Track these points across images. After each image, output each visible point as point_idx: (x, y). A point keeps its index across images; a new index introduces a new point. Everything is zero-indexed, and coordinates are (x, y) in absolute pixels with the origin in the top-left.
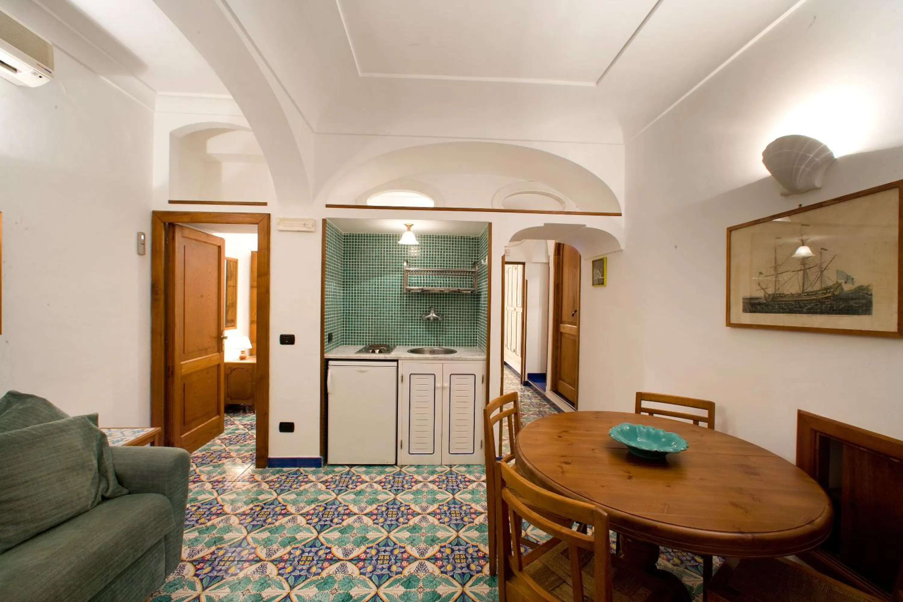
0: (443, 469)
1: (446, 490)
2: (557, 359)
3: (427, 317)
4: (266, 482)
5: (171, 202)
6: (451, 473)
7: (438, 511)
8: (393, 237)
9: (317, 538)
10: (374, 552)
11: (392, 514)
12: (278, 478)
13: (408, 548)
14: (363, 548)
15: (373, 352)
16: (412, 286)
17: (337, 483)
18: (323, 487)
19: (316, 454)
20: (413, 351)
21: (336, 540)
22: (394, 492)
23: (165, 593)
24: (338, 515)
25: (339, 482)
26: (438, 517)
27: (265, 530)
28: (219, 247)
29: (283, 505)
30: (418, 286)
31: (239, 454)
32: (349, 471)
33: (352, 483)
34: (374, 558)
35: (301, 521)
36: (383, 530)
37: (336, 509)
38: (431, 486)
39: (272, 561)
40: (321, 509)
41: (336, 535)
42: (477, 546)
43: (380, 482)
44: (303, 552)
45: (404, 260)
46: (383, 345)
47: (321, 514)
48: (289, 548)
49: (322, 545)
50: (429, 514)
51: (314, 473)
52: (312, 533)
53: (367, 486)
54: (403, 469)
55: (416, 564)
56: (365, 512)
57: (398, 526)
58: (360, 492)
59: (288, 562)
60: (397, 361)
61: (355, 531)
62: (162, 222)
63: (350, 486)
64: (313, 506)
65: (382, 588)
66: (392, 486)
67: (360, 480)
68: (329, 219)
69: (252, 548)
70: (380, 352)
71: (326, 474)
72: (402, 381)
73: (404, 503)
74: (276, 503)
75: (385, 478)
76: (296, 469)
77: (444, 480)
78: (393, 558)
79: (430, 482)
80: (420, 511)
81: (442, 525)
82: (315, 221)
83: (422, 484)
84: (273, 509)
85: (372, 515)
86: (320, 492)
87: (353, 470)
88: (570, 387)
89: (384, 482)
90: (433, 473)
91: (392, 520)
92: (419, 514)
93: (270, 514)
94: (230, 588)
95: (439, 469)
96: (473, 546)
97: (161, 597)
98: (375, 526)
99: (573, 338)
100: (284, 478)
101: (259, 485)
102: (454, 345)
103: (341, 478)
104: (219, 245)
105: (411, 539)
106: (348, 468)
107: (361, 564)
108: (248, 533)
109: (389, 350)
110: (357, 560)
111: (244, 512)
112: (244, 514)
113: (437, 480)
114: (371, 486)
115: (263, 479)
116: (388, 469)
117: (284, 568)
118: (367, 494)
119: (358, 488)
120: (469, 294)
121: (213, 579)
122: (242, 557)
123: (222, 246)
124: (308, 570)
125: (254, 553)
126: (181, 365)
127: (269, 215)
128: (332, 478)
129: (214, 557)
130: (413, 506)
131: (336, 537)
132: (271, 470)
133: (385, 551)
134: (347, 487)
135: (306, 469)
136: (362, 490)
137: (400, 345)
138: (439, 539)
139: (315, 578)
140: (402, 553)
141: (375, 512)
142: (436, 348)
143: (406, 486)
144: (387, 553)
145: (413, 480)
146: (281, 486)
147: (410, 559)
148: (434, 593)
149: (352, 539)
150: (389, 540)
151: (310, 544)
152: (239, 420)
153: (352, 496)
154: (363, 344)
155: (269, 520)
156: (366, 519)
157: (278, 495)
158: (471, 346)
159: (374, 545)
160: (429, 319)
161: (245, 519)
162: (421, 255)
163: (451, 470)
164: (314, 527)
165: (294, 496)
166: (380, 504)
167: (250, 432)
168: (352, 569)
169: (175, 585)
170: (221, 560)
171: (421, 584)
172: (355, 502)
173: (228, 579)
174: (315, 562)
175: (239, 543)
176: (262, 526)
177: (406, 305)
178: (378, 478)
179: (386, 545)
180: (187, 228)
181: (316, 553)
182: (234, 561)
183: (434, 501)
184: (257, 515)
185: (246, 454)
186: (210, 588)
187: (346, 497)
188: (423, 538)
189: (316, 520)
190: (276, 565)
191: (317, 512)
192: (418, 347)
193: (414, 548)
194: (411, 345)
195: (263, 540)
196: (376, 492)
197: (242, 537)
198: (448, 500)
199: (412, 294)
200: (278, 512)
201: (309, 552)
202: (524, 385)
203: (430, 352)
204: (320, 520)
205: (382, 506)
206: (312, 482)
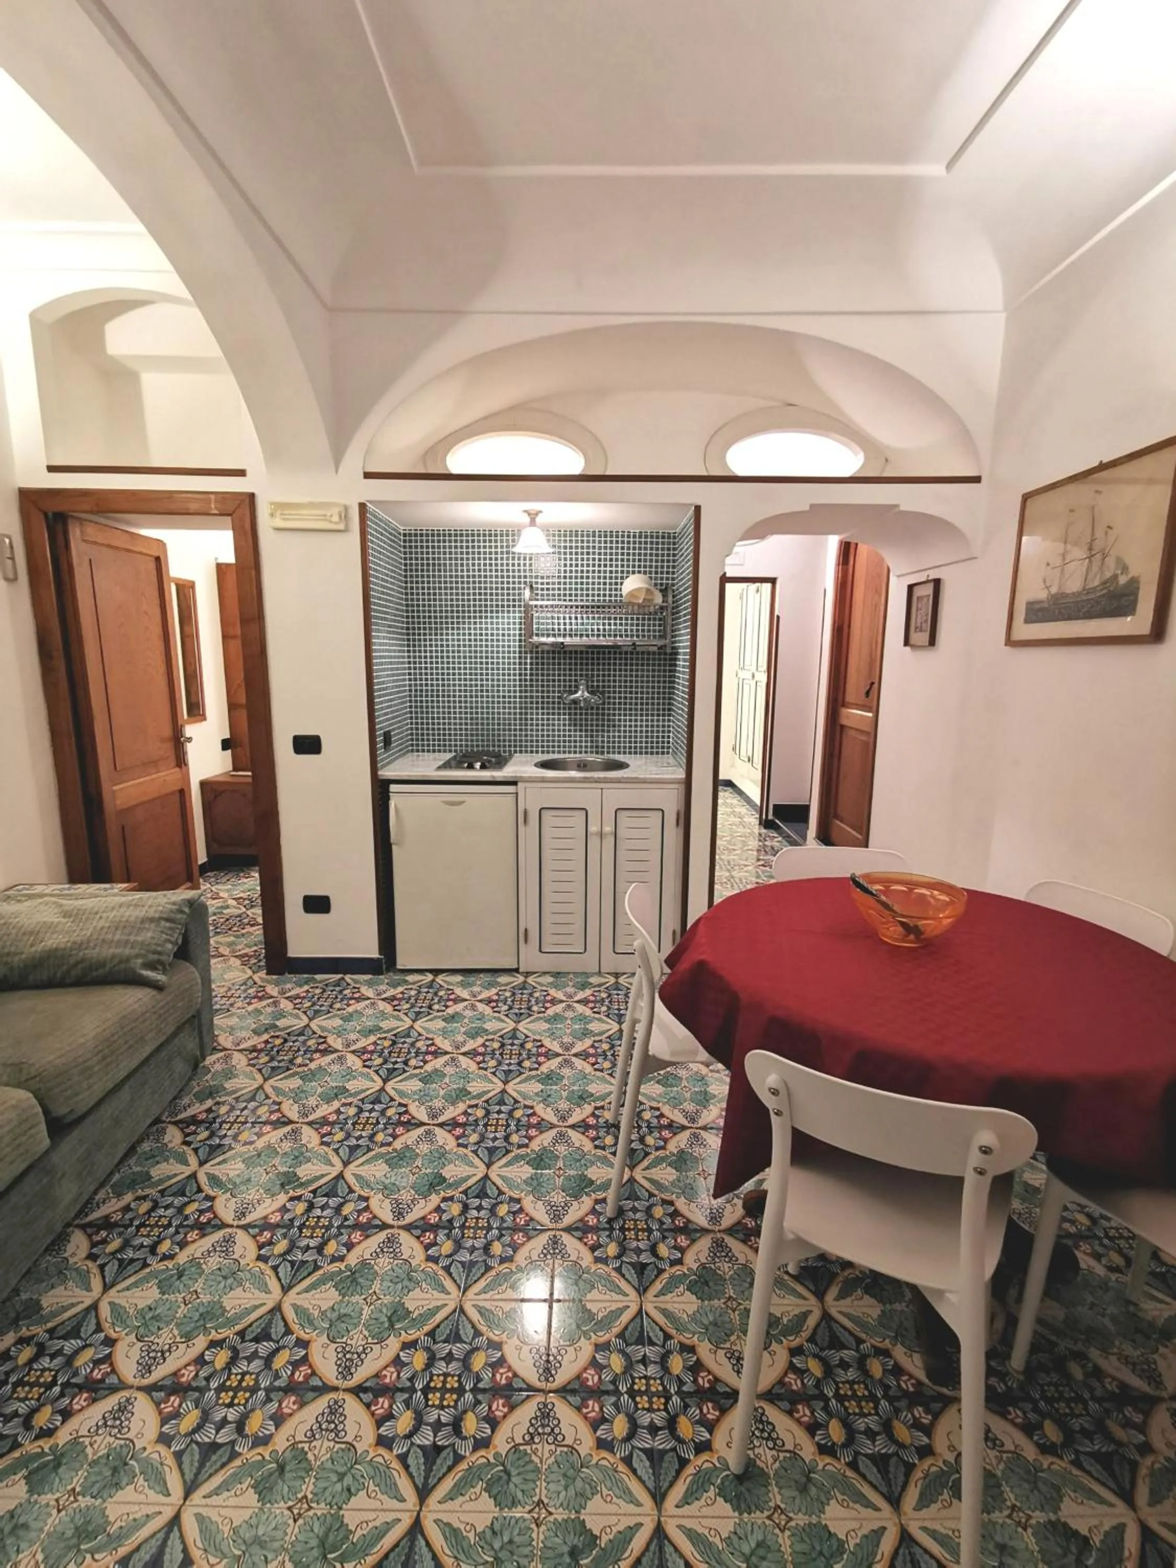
0: (603, 980)
1: (608, 1016)
2: (830, 779)
3: (573, 697)
4: (287, 998)
5: (52, 469)
6: (617, 986)
7: (592, 1051)
8: (502, 535)
9: (382, 1089)
10: (480, 1113)
11: (511, 1054)
12: (308, 991)
13: (539, 1109)
14: (461, 1107)
15: (471, 767)
16: (543, 635)
17: (412, 1000)
18: (388, 1008)
19: (372, 951)
20: (545, 765)
21: (415, 1093)
22: (514, 1018)
23: (139, 1169)
24: (417, 1054)
25: (416, 1000)
26: (592, 1060)
27: (293, 1075)
28: (158, 559)
29: (320, 1037)
30: (554, 635)
31: (234, 951)
32: (433, 981)
33: (439, 1002)
34: (481, 1123)
35: (354, 1062)
36: (495, 1080)
37: (413, 1044)
38: (580, 1008)
39: (310, 1124)
40: (387, 1043)
41: (414, 1085)
42: (658, 1109)
43: (489, 1001)
44: (361, 1110)
45: (525, 583)
46: (488, 753)
47: (386, 1051)
48: (336, 1104)
49: (392, 1100)
50: (575, 1055)
51: (370, 984)
52: (374, 1081)
53: (466, 1007)
54: (530, 980)
55: (553, 1133)
56: (463, 1050)
57: (521, 1073)
58: (453, 1017)
59: (337, 1126)
60: (514, 783)
61: (447, 1080)
62: (40, 510)
63: (436, 1007)
64: (372, 1038)
65: (495, 1167)
66: (511, 1008)
67: (452, 997)
68: (370, 502)
69: (274, 1103)
70: (483, 767)
71: (394, 985)
72: (525, 821)
73: (533, 1037)
74: (308, 1032)
75: (497, 994)
76: (339, 976)
77: (603, 1000)
78: (513, 1124)
79: (578, 1002)
80: (560, 1051)
81: (598, 1074)
82: (346, 508)
83: (564, 1005)
84: (304, 1042)
85: (475, 1056)
86: (383, 1015)
87: (440, 979)
88: (854, 833)
89: (497, 1001)
90: (583, 986)
91: (510, 1064)
92: (558, 1055)
93: (299, 1050)
94: (243, 1161)
95: (594, 980)
96: (652, 1108)
97: (134, 1173)
98: (482, 1072)
99: (864, 738)
100: (318, 991)
101: (275, 1004)
102: (625, 753)
103: (419, 992)
104: (157, 554)
105: (545, 1095)
106: (430, 977)
107: (459, 1131)
108: (265, 1080)
109: (500, 761)
110: (451, 1125)
111: (255, 1046)
112: (254, 1049)
113: (592, 998)
114: (473, 1007)
115: (282, 992)
116: (503, 979)
117: (330, 1134)
118: (466, 1021)
119: (450, 1011)
120: (654, 653)
121: (214, 1150)
122: (259, 1117)
123: (162, 558)
124: (371, 1137)
125: (279, 1110)
126: (114, 792)
127: (252, 496)
128: (402, 993)
129: (211, 1116)
130: (547, 1042)
131: (415, 1089)
132: (294, 978)
133: (499, 1112)
134: (430, 1007)
135: (355, 977)
136: (457, 1013)
137: (521, 752)
138: (592, 1095)
139: (383, 1150)
140: (528, 1116)
141: (481, 1050)
142: (591, 758)
143: (535, 1008)
144: (502, 1116)
145: (549, 998)
146: (314, 1004)
147: (543, 1125)
148: (583, 1178)
149: (442, 1093)
150: (506, 1096)
151: (372, 1098)
152: (228, 891)
153: (441, 1024)
154: (450, 751)
155: (299, 1061)
156: (464, 1062)
157: (311, 1019)
158: (657, 753)
159: (480, 1102)
160: (575, 702)
161: (257, 1058)
162: (559, 571)
163: (617, 983)
164: (377, 1072)
165: (338, 1022)
166: (490, 1037)
167: (249, 912)
168: (444, 1138)
169: (154, 1156)
170: (224, 1122)
171: (560, 1164)
172: (445, 1033)
173: (239, 1148)
174: (381, 1126)
175: (250, 1095)
176: (288, 1069)
177: (531, 675)
178: (485, 994)
179: (501, 1102)
180: (91, 521)
181: (383, 1112)
182: (246, 1122)
183: (586, 1033)
184: (278, 1052)
185: (247, 950)
186: (212, 1163)
187: (429, 1025)
188: (565, 1094)
189: (379, 1061)
190: (317, 1129)
191: (379, 1047)
192: (556, 756)
193: (549, 1109)
194: (543, 752)
195: (291, 1090)
196: (482, 1017)
197: (256, 1086)
198: (611, 1032)
199: (543, 652)
200: (313, 1048)
201: (370, 1111)
202: (765, 828)
203: (579, 766)
204: (385, 1062)
205: (492, 1040)
206: (368, 998)
